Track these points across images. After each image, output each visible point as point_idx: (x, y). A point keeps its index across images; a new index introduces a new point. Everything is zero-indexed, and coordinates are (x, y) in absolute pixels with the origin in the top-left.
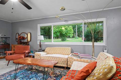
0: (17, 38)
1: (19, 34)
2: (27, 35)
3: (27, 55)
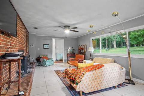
0: (79, 49)
2: (84, 46)
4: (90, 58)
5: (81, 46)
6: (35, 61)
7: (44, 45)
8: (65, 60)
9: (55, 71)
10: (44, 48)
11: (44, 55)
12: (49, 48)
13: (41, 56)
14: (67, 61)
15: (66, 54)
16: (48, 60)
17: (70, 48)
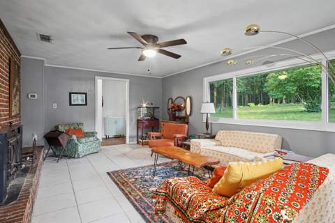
0: (170, 107)
1: (172, 100)
2: (185, 101)
3: (180, 142)
4: (206, 131)
5: (174, 99)
6: (42, 142)
7: (70, 94)
8: (130, 137)
9: (108, 174)
10: (71, 104)
11: (72, 124)
12: (86, 104)
13: (61, 128)
14: (136, 139)
15: (134, 121)
16: (83, 140)
17: (144, 105)
